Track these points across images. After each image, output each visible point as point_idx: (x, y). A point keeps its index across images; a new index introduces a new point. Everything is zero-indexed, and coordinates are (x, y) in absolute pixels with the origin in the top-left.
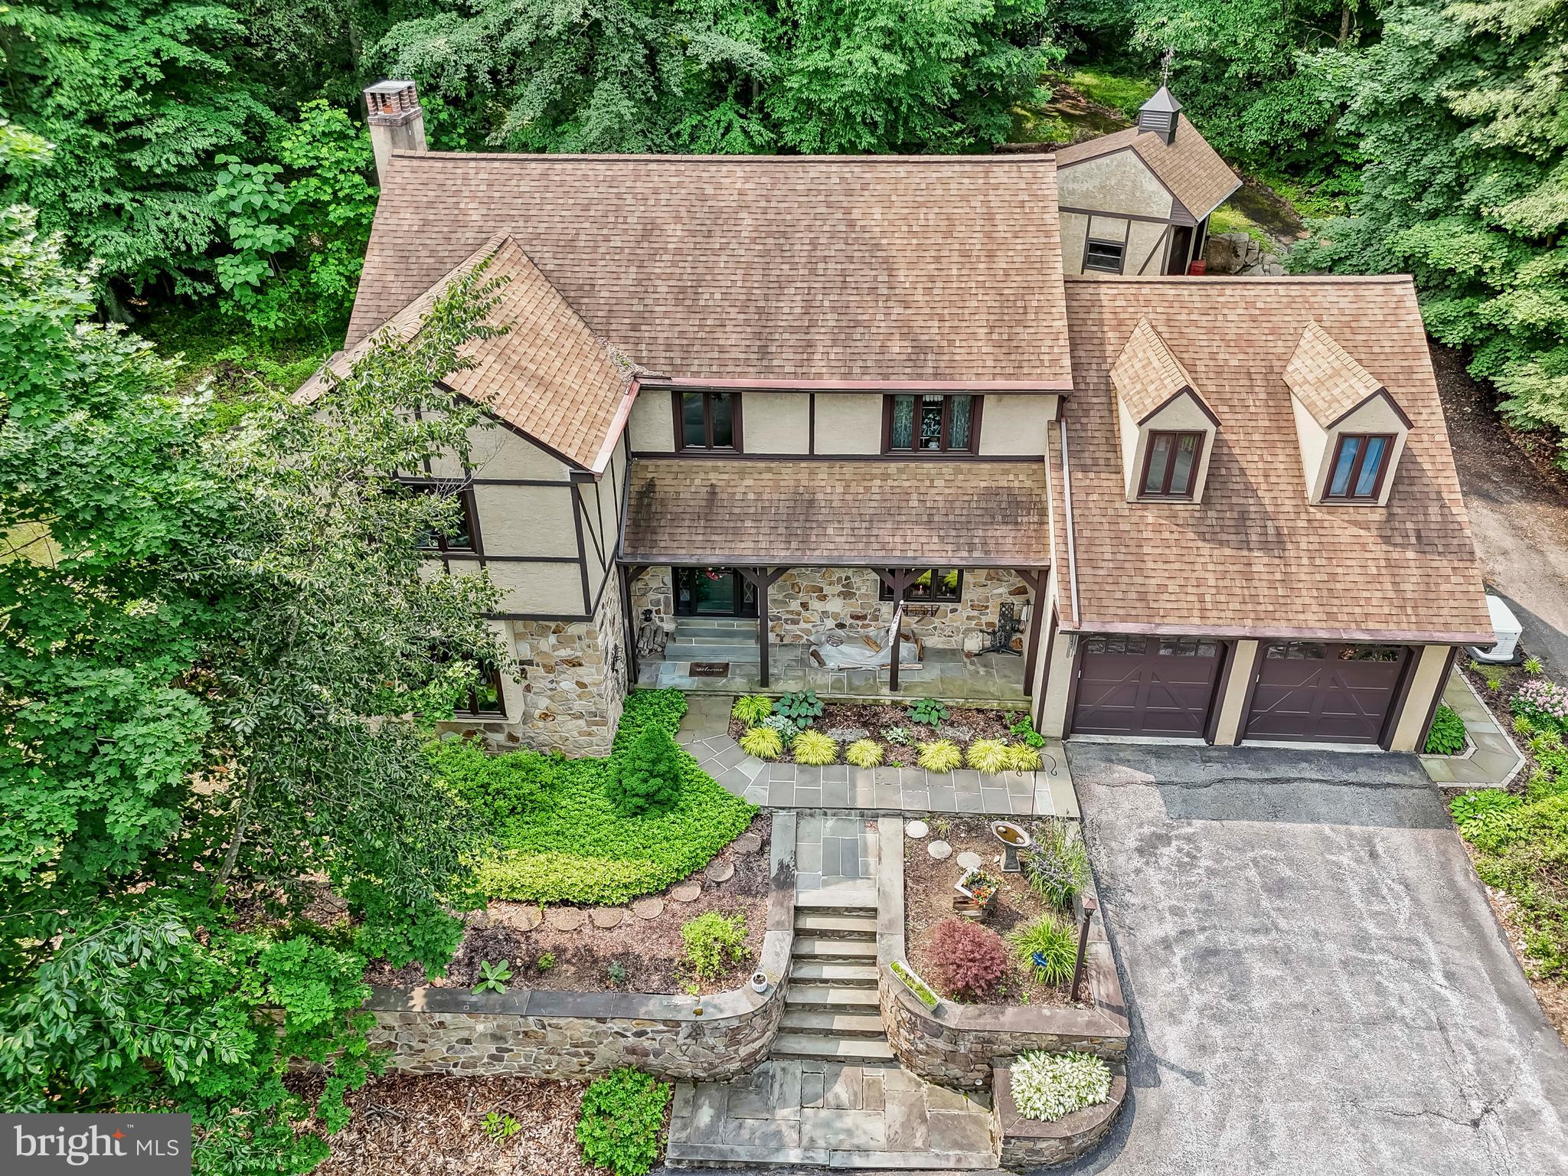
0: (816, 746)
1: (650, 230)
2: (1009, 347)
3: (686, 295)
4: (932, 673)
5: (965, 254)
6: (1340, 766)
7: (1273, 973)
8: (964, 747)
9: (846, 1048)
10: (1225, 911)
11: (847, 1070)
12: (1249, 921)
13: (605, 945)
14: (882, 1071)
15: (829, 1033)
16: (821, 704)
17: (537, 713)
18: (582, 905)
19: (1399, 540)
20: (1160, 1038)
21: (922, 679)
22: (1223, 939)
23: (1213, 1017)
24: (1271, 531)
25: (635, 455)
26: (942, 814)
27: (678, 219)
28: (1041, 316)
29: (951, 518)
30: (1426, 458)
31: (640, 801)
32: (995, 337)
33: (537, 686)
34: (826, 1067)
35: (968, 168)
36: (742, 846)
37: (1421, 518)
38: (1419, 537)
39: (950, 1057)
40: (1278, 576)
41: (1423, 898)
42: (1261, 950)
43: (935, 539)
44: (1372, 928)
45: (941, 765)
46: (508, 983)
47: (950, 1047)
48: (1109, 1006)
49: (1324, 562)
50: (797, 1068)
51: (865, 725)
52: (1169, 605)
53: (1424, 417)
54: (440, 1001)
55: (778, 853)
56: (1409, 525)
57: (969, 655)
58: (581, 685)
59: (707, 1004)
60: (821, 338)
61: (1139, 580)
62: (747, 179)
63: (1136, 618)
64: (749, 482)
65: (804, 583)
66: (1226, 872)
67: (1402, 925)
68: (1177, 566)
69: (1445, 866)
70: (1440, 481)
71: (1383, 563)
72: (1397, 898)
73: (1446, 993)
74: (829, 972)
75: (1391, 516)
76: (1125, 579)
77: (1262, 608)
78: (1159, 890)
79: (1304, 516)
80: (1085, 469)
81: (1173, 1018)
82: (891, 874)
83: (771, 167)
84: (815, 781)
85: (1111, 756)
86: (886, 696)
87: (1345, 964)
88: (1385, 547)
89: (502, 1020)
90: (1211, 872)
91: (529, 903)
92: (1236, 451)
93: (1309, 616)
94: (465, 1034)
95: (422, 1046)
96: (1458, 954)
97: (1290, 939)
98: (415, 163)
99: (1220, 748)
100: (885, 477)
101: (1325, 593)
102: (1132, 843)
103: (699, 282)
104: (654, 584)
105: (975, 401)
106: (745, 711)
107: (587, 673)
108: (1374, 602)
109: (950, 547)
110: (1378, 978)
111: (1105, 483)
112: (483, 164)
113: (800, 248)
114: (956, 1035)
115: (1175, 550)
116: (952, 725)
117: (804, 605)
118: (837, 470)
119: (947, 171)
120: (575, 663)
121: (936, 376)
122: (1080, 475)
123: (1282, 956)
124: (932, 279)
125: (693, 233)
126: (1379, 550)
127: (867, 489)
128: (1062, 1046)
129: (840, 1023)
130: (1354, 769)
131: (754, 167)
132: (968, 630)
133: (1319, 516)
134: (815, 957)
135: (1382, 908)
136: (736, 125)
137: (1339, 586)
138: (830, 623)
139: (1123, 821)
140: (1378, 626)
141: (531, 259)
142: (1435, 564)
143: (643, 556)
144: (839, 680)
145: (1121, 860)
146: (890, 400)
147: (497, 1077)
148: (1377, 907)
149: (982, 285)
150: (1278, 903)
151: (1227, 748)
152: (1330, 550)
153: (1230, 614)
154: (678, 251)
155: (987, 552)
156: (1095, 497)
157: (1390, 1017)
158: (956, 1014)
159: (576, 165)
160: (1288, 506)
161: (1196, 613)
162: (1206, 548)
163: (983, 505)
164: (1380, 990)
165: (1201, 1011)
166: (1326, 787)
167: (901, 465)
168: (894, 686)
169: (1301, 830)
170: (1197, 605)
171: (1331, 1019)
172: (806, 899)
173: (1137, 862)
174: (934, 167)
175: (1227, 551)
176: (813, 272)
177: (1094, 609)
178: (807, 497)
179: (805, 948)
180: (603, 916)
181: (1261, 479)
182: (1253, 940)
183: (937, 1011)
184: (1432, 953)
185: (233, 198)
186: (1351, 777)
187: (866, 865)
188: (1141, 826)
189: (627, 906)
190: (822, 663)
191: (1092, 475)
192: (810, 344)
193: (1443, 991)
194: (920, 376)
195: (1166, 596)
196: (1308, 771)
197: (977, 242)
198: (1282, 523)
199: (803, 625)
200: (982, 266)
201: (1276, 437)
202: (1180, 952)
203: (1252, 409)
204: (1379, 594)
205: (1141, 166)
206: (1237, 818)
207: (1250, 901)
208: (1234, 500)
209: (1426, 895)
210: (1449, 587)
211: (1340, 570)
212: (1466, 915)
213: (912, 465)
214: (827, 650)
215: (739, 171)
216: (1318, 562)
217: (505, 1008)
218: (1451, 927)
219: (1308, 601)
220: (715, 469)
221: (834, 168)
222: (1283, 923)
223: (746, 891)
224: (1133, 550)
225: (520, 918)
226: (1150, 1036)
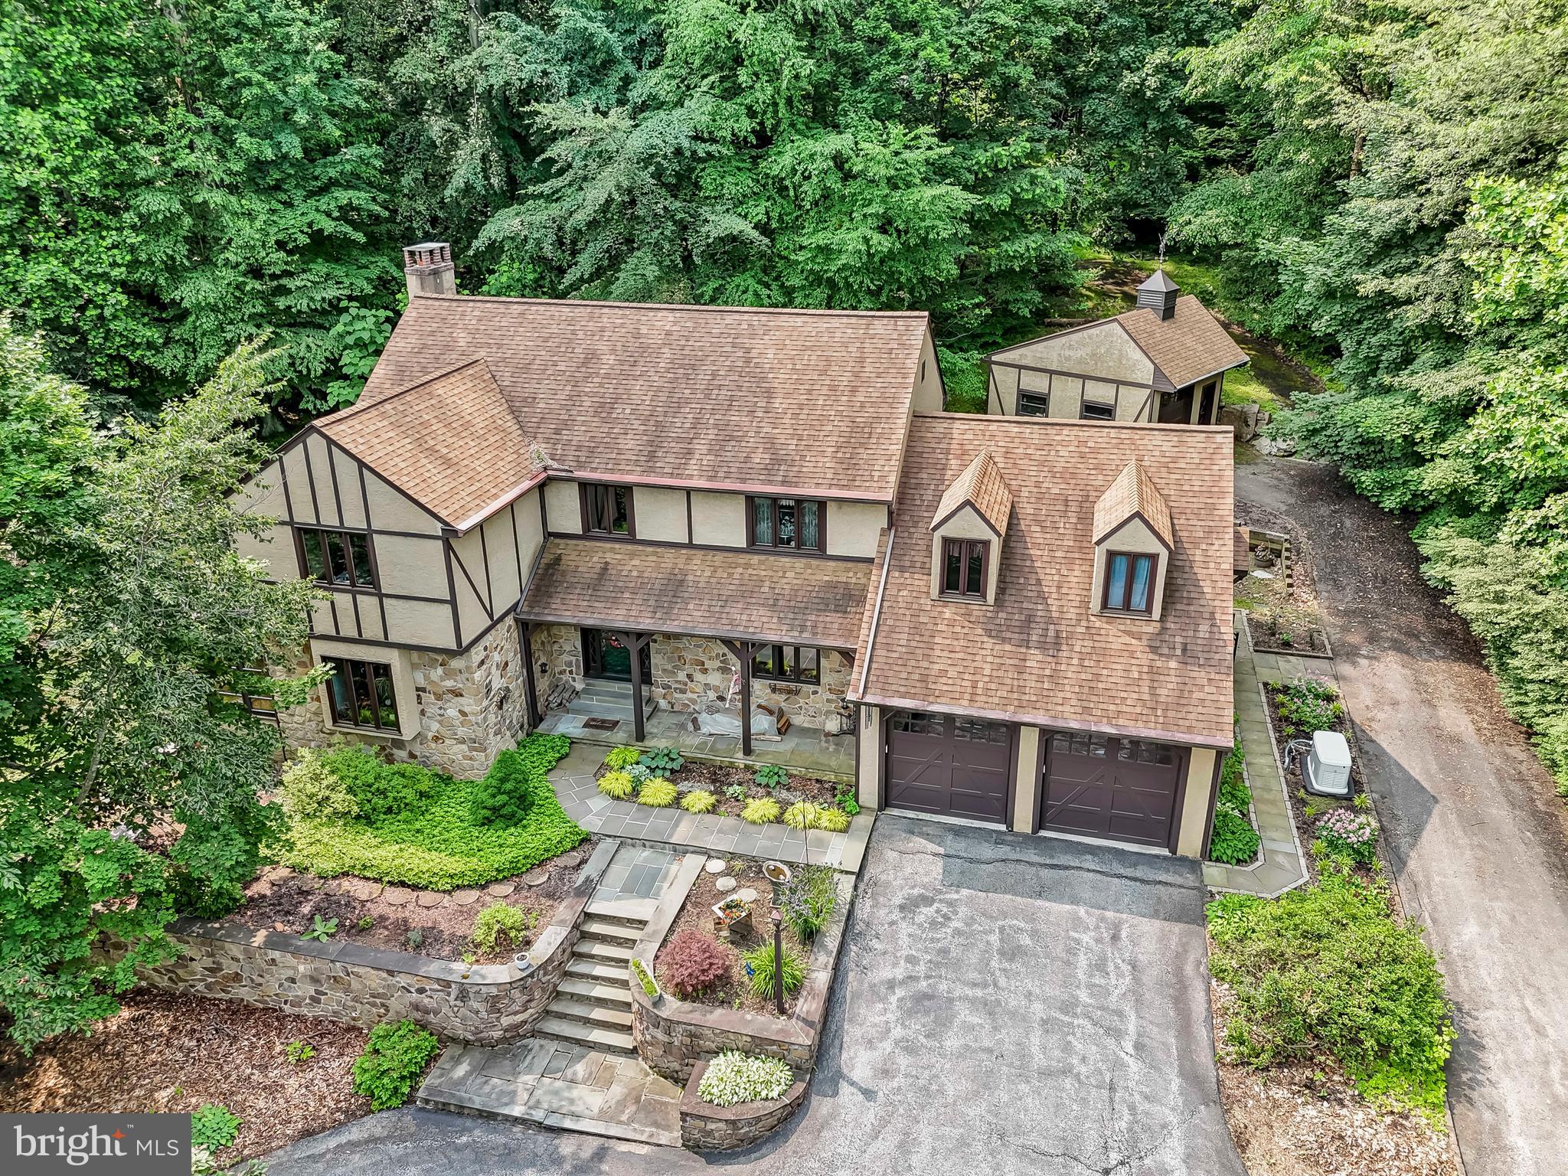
0: (658, 790)
1: (591, 357)
2: (849, 466)
3: (604, 409)
4: (789, 744)
5: (833, 388)
6: (1122, 862)
7: (976, 1020)
8: (785, 805)
9: (597, 1036)
10: (957, 965)
11: (593, 1054)
12: (974, 976)
13: (419, 919)
14: (622, 1059)
15: (587, 1022)
16: (681, 760)
17: (430, 735)
18: (415, 887)
19: (1165, 651)
20: (851, 1059)
21: (773, 749)
22: (943, 987)
23: (906, 1049)
24: (1051, 633)
25: (550, 534)
26: (741, 856)
27: (613, 351)
28: (882, 441)
29: (792, 604)
30: (1208, 583)
31: (488, 813)
32: (840, 455)
33: (430, 710)
34: (577, 1049)
35: (854, 320)
36: (561, 862)
37: (1191, 633)
38: (1184, 650)
39: (668, 1048)
40: (1048, 672)
41: (1145, 979)
42: (973, 1001)
43: (775, 620)
44: (1083, 996)
45: (756, 817)
46: (332, 935)
47: (666, 1039)
48: (804, 1020)
49: (1092, 664)
50: (552, 1046)
51: (714, 782)
52: (945, 688)
53: (1215, 547)
54: (277, 942)
55: (590, 870)
56: (1178, 639)
57: (828, 734)
58: (463, 713)
59: (476, 973)
60: (700, 447)
61: (925, 664)
62: (675, 323)
63: (913, 696)
64: (636, 562)
65: (688, 656)
66: (972, 934)
67: (1114, 998)
68: (960, 655)
69: (1180, 957)
70: (1216, 603)
71: (1145, 669)
72: (1120, 975)
73: (1130, 1061)
74: (600, 970)
75: (1164, 629)
76: (913, 663)
77: (1027, 697)
78: (904, 940)
79: (1084, 623)
80: (902, 569)
81: (870, 1044)
82: (673, 897)
83: (696, 314)
84: (647, 818)
85: (914, 828)
86: (740, 759)
87: (1044, 1022)
88: (1151, 656)
89: (317, 964)
90: (958, 932)
91: (376, 880)
92: (1038, 564)
93: (1067, 708)
94: (290, 973)
95: (260, 980)
96: (1155, 1029)
97: (1003, 996)
98: (430, 302)
99: (1018, 835)
100: (747, 566)
101: (1086, 690)
102: (898, 900)
103: (617, 400)
104: (567, 647)
105: (822, 504)
106: (613, 758)
107: (469, 704)
108: (1129, 702)
109: (785, 627)
110: (1070, 1038)
111: (917, 583)
112: (479, 304)
113: (703, 377)
114: (669, 1026)
115: (962, 643)
116: (788, 790)
117: (689, 676)
118: (709, 557)
119: (835, 322)
120: (458, 694)
121: (784, 483)
122: (897, 574)
123: (989, 1008)
124: (801, 406)
125: (622, 362)
126: (1144, 658)
127: (730, 575)
128: (756, 1047)
129: (598, 1014)
130: (1135, 865)
131: (684, 314)
132: (828, 713)
133: (1098, 624)
134: (592, 957)
135: (1103, 982)
136: (751, 289)
137: (1100, 685)
138: (712, 695)
139: (899, 882)
140: (1127, 723)
141: (494, 377)
142: (1192, 674)
143: (536, 614)
144: (705, 743)
145: (882, 912)
146: (751, 499)
147: (315, 1018)
148: (1097, 980)
149: (839, 413)
150: (1006, 965)
151: (1025, 836)
152: (1102, 654)
153: (996, 700)
154: (607, 376)
155: (815, 634)
156: (905, 593)
157: (1067, 1071)
158: (673, 1007)
159: (548, 308)
160: (1072, 613)
161: (967, 696)
162: (989, 643)
163: (821, 595)
164: (1067, 1048)
165: (897, 1043)
166: (1099, 877)
167: (763, 557)
168: (748, 751)
169: (1060, 909)
170: (969, 690)
171: (1011, 1065)
172: (594, 908)
173: (896, 915)
174: (826, 319)
175: (1008, 647)
176: (708, 397)
177: (880, 685)
178: (679, 577)
179: (584, 948)
180: (427, 897)
181: (1054, 590)
182: (969, 992)
183: (658, 1002)
184: (1132, 1025)
185: (349, 333)
186: (1129, 872)
187: (660, 888)
188: (913, 888)
189: (449, 892)
190: (697, 728)
191: (907, 575)
192: (690, 452)
193: (1127, 1058)
194: (770, 483)
195: (944, 680)
196: (1089, 862)
197: (845, 379)
198: (1063, 628)
199: (690, 695)
200: (844, 398)
201: (1077, 555)
202: (900, 992)
203: (1061, 531)
204: (1135, 696)
205: (1126, 337)
206: (1005, 892)
207: (981, 961)
208: (1025, 605)
209: (1150, 977)
210: (1201, 695)
211: (1105, 672)
212: (1180, 1000)
213: (772, 558)
214: (703, 718)
215: (671, 316)
216: (1086, 663)
217: (320, 954)
218: (1161, 1007)
219: (1068, 695)
220: (612, 550)
221: (746, 317)
222: (1002, 982)
223: (550, 896)
224: (925, 639)
225: (361, 889)
226: (844, 1055)
